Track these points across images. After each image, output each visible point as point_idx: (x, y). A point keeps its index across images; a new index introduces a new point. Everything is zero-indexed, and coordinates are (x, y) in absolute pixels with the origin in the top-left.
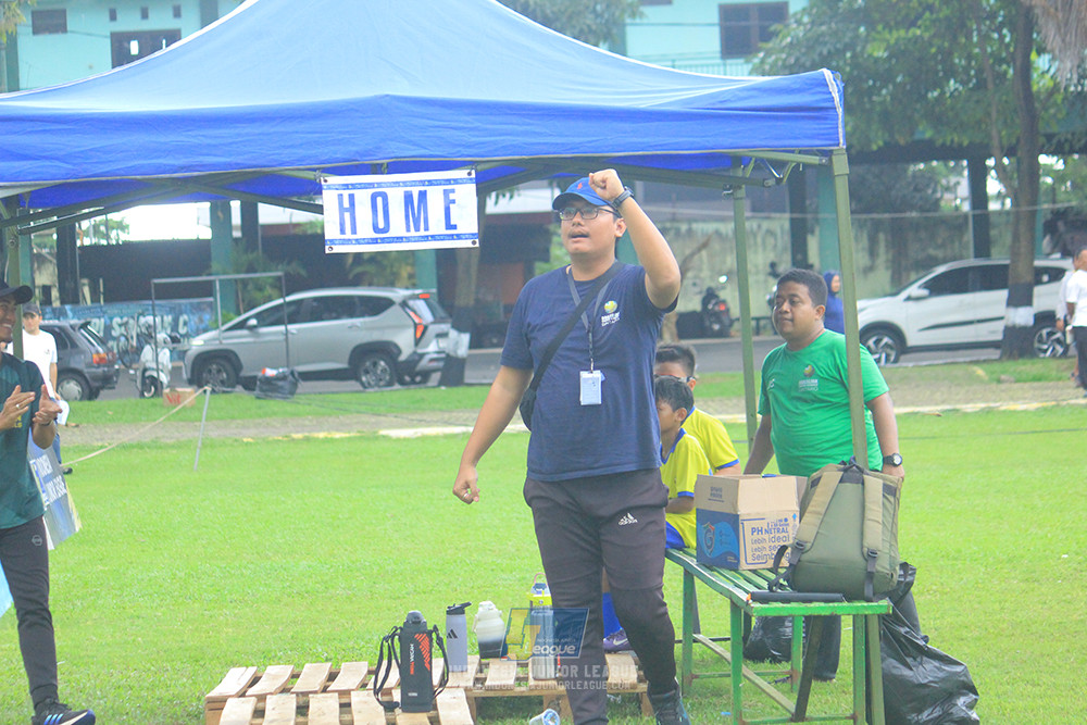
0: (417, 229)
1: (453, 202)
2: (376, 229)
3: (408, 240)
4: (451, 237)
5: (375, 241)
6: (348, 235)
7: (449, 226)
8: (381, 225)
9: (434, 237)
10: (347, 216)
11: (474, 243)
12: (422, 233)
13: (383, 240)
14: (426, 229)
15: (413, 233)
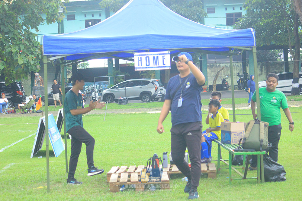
0: (156, 65)
1: (165, 59)
2: (147, 65)
3: (154, 67)
4: (164, 67)
5: (146, 68)
6: (140, 66)
7: (164, 64)
8: (148, 64)
9: (160, 67)
10: (140, 62)
11: (169, 68)
12: (157, 66)
13: (148, 68)
14: (158, 65)
15: (155, 66)
